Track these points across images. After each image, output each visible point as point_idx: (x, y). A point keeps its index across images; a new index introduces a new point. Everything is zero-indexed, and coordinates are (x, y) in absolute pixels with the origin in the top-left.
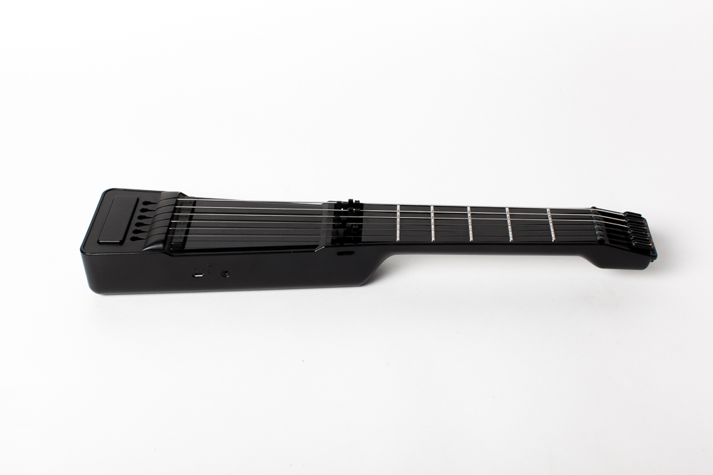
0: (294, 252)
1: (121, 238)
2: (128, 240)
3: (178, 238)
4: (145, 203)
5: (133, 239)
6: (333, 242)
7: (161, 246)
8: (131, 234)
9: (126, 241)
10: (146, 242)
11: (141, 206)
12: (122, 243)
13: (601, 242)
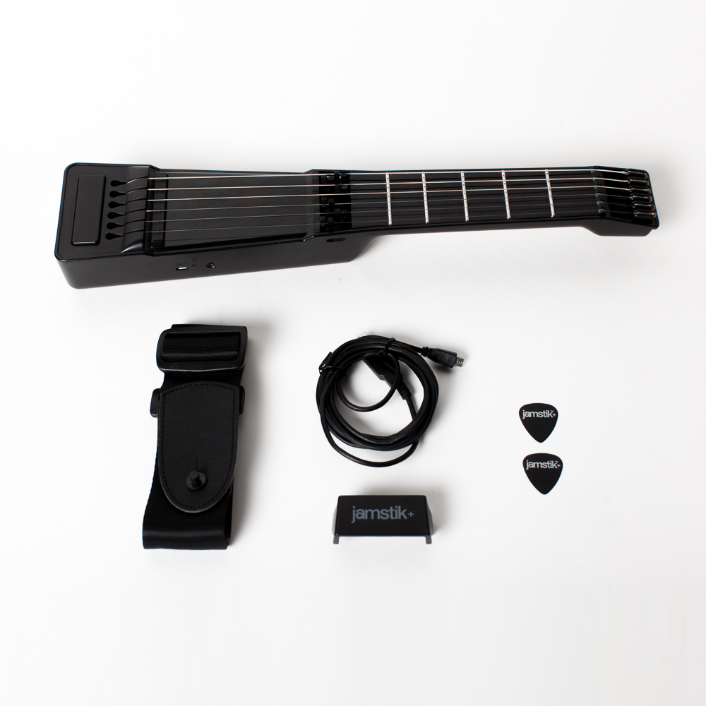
0: (281, 243)
1: (96, 239)
2: (103, 239)
3: (156, 233)
4: (115, 183)
5: (110, 236)
6: (322, 229)
7: (140, 245)
8: (105, 231)
9: (101, 240)
10: (124, 241)
11: (110, 189)
12: (98, 243)
13: (602, 216)
